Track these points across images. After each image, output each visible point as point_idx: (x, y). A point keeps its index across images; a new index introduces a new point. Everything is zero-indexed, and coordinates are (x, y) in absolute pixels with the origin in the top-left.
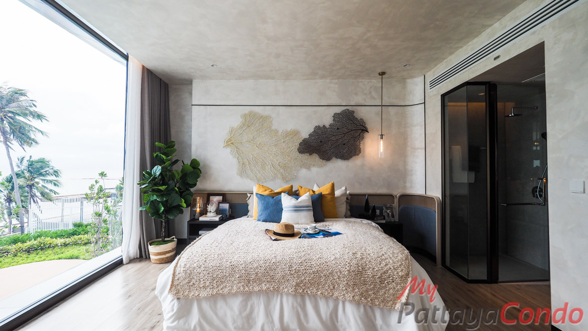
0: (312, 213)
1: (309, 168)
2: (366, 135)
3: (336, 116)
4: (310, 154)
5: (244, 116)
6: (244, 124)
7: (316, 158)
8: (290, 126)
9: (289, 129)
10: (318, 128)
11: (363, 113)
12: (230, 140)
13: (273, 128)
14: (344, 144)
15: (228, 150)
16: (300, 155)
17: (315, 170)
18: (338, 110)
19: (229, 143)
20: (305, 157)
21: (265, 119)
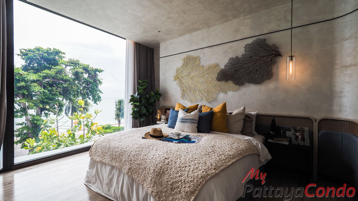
0: (196, 125)
1: (226, 92)
2: (279, 59)
3: (247, 47)
4: (226, 81)
5: (184, 59)
6: (184, 65)
7: (231, 84)
8: (212, 62)
9: (211, 64)
10: (232, 59)
11: (275, 39)
12: (176, 76)
13: (201, 64)
14: (257, 70)
15: (176, 82)
16: (219, 83)
17: (230, 93)
18: (250, 41)
19: (176, 78)
20: (223, 83)
21: (196, 59)
